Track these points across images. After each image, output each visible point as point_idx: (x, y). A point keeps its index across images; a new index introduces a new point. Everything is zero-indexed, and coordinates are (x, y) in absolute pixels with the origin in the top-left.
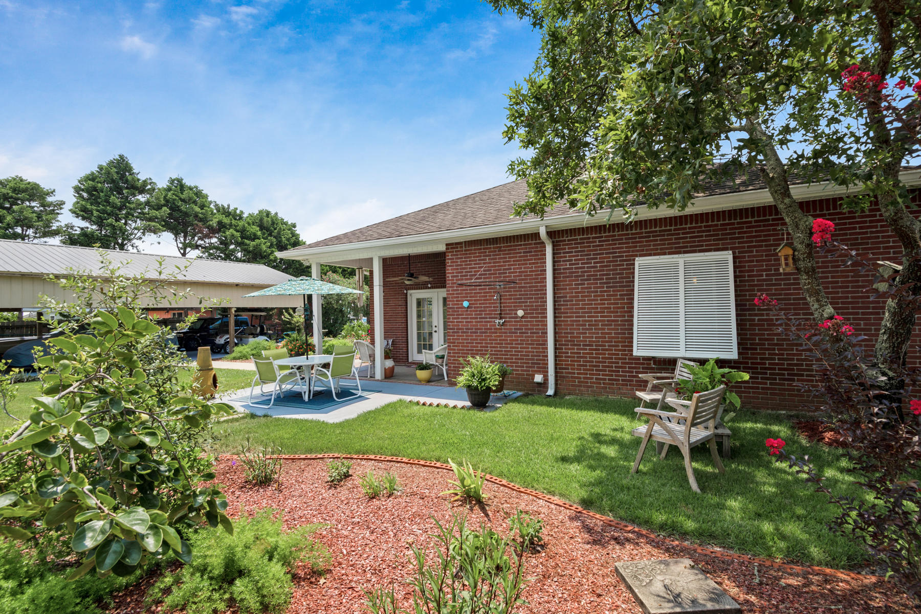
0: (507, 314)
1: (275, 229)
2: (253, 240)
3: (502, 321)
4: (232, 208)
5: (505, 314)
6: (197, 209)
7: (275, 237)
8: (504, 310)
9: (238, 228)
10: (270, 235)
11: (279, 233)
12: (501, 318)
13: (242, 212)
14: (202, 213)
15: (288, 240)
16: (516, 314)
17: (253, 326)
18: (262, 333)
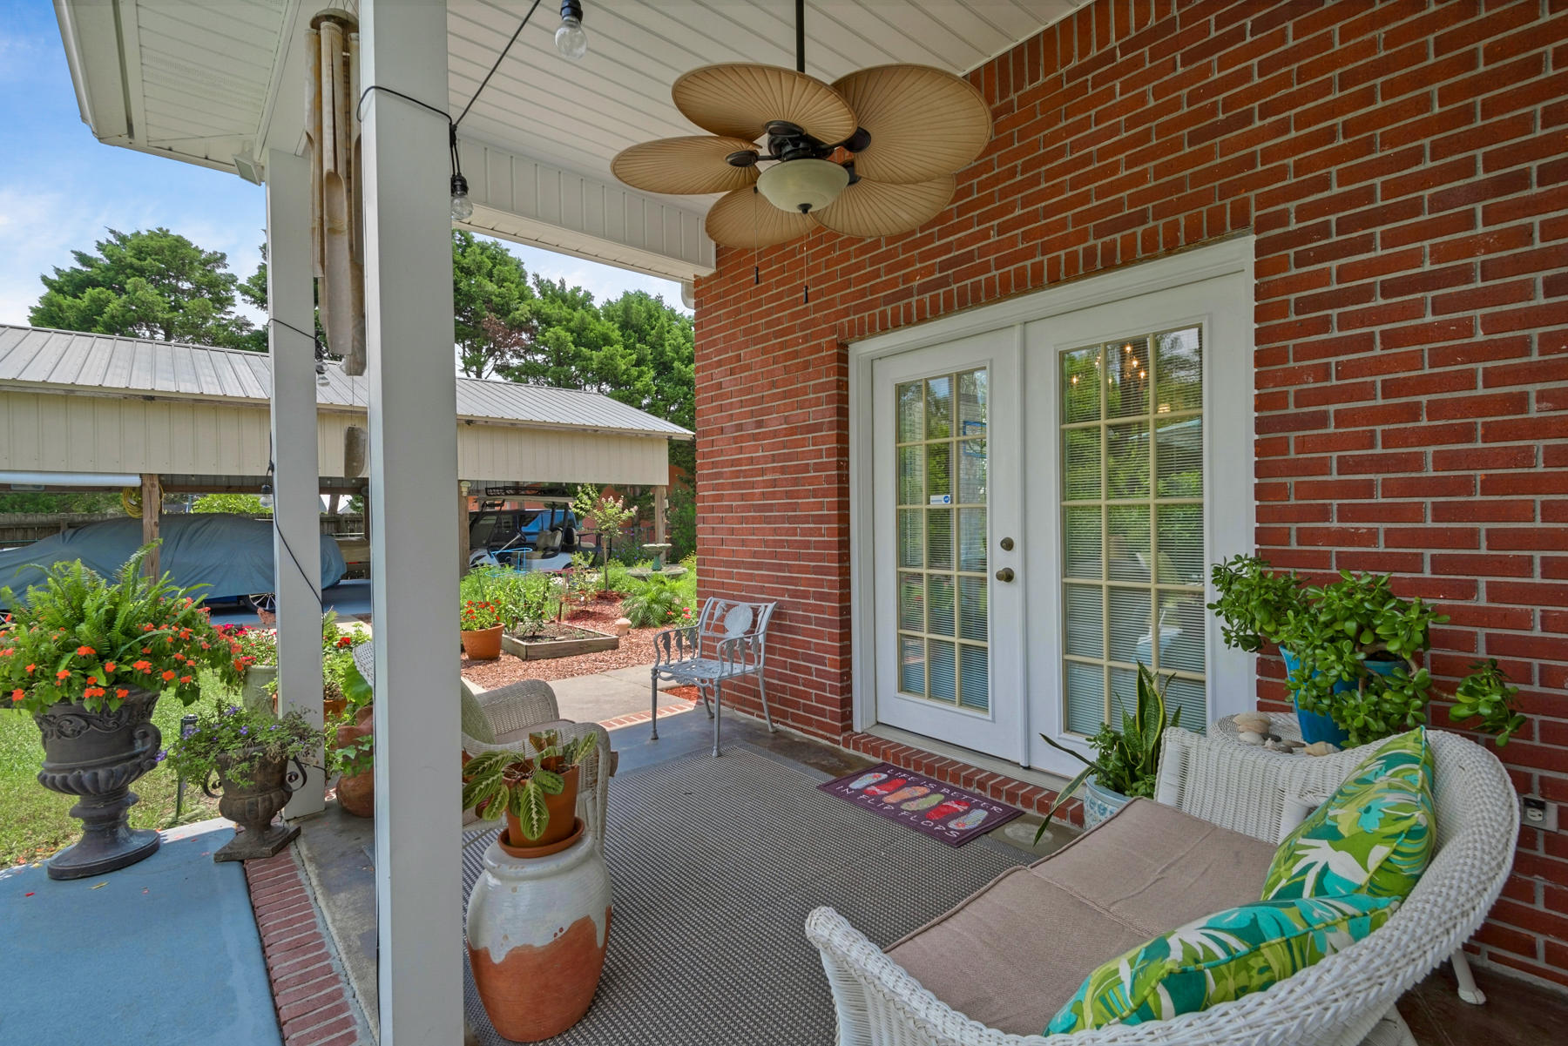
1: (653, 329)
2: (599, 348)
4: (568, 288)
6: (491, 287)
7: (652, 346)
9: (572, 324)
10: (641, 340)
11: (660, 337)
13: (589, 296)
14: (499, 295)
15: (677, 350)
17: (553, 529)
18: (568, 546)
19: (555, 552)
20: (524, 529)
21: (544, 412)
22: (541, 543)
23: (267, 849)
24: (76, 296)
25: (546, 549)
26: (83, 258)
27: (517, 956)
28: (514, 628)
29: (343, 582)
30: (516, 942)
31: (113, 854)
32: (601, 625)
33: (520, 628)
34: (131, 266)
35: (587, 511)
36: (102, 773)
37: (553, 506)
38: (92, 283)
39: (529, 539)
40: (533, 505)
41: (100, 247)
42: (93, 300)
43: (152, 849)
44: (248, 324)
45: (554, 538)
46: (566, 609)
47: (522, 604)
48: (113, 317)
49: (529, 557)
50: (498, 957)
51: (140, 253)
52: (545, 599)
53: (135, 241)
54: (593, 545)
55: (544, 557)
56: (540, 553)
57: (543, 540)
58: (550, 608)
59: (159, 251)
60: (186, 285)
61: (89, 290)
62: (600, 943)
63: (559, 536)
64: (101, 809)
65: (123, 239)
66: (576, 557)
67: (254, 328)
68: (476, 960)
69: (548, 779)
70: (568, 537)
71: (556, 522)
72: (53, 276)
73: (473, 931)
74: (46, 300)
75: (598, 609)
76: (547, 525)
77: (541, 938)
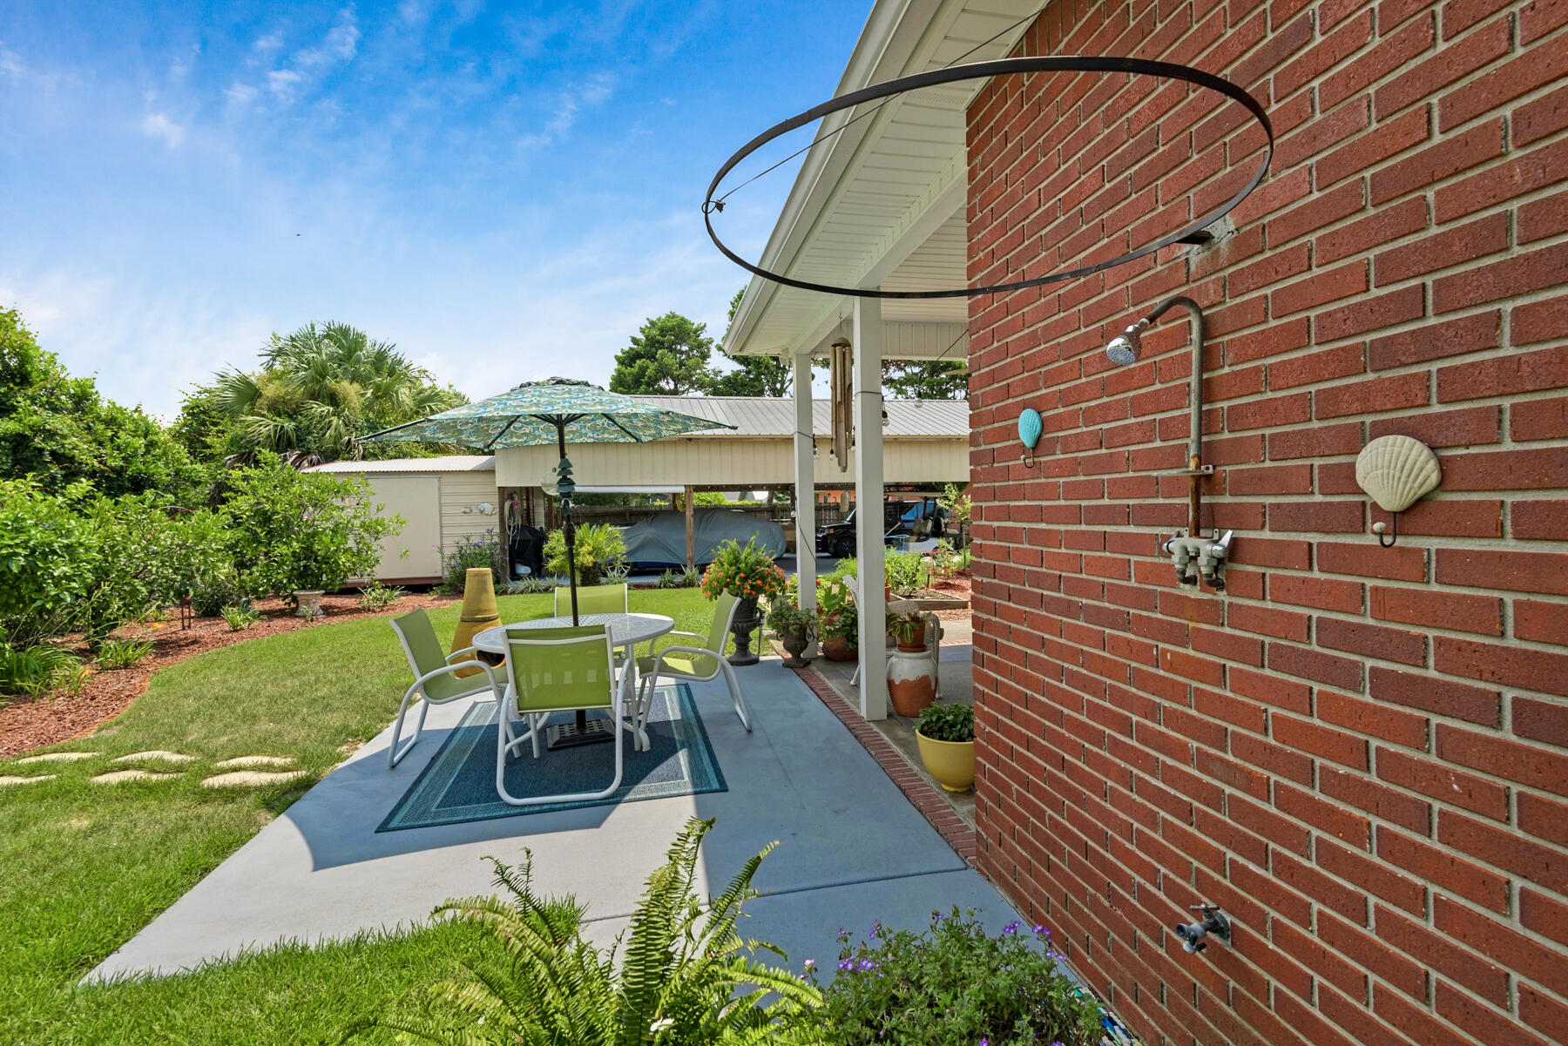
0: (1259, 483)
3: (1210, 548)
5: (1242, 484)
8: (1239, 450)
12: (1204, 521)
16: (1345, 479)
17: (926, 518)
18: (937, 532)
19: (927, 536)
20: (903, 517)
21: (918, 426)
22: (916, 529)
23: (802, 665)
24: (632, 367)
25: (920, 534)
26: (635, 341)
27: (904, 682)
28: (897, 589)
29: (785, 555)
30: (903, 677)
31: (745, 659)
32: (959, 593)
33: (902, 589)
34: (658, 342)
35: (951, 506)
36: (745, 625)
37: (926, 499)
38: (638, 356)
39: (907, 525)
40: (909, 498)
41: (642, 331)
42: (640, 368)
43: (756, 661)
44: (720, 372)
45: (926, 525)
46: (933, 580)
47: (902, 574)
48: (650, 377)
49: (907, 540)
50: (897, 683)
51: (663, 331)
52: (917, 570)
53: (659, 324)
54: (957, 532)
55: (918, 541)
56: (915, 538)
57: (917, 527)
58: (921, 579)
59: (673, 329)
60: (685, 348)
61: (638, 362)
62: (933, 687)
63: (930, 524)
64: (742, 640)
65: (653, 324)
66: (941, 542)
67: (723, 374)
68: (890, 683)
69: (914, 624)
70: (937, 524)
71: (928, 511)
72: (620, 354)
73: (889, 674)
74: (619, 372)
75: (957, 582)
76: (921, 514)
77: (912, 678)
